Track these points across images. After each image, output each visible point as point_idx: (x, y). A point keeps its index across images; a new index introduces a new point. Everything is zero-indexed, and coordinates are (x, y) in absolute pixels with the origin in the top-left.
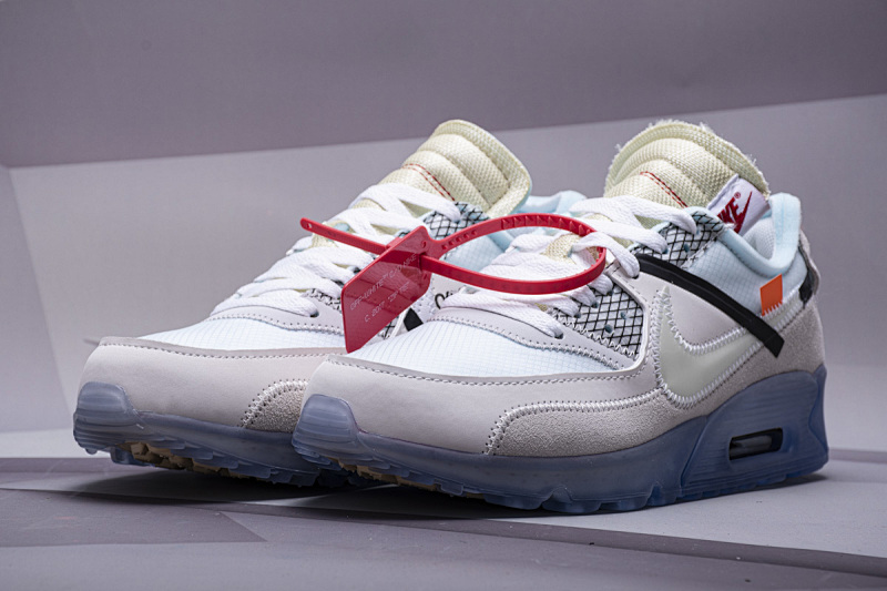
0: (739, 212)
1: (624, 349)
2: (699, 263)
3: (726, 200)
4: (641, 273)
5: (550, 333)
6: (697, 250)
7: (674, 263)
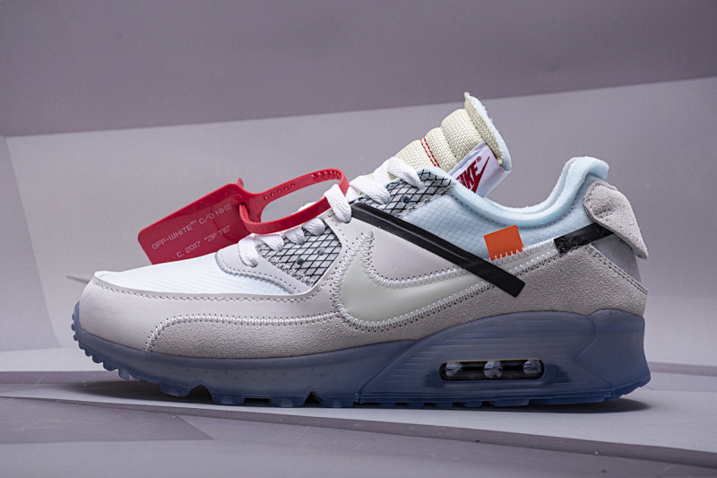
0: (477, 173)
1: (306, 278)
2: (415, 213)
3: (470, 162)
4: (353, 219)
5: (248, 262)
6: (419, 201)
7: (389, 212)
